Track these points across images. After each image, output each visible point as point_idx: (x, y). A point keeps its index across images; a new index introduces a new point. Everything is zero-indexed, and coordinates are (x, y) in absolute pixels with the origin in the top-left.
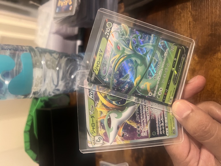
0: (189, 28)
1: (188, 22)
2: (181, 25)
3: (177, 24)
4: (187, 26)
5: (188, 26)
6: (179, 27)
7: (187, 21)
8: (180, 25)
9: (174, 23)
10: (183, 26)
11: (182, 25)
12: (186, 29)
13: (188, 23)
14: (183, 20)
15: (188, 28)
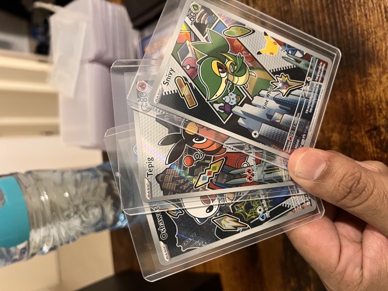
0: (385, 20)
1: (383, 7)
2: (368, 16)
3: (358, 14)
4: (380, 15)
5: (382, 16)
6: (364, 19)
7: (380, 7)
8: (366, 15)
9: (351, 12)
10: (372, 18)
11: (370, 15)
12: (379, 22)
13: (383, 11)
14: (372, 6)
15: (383, 20)
